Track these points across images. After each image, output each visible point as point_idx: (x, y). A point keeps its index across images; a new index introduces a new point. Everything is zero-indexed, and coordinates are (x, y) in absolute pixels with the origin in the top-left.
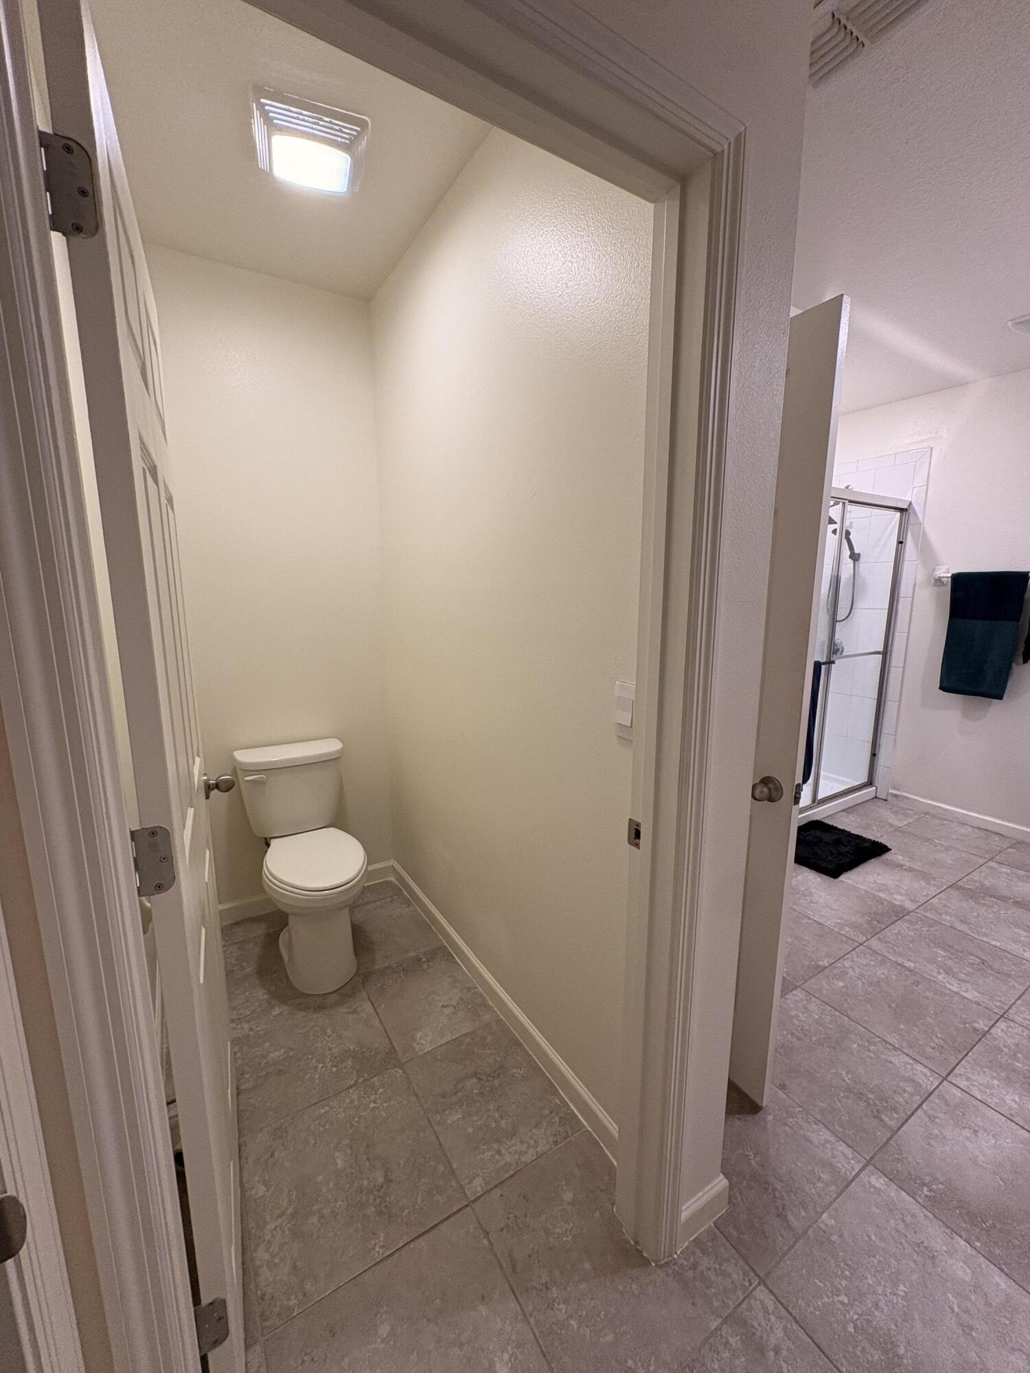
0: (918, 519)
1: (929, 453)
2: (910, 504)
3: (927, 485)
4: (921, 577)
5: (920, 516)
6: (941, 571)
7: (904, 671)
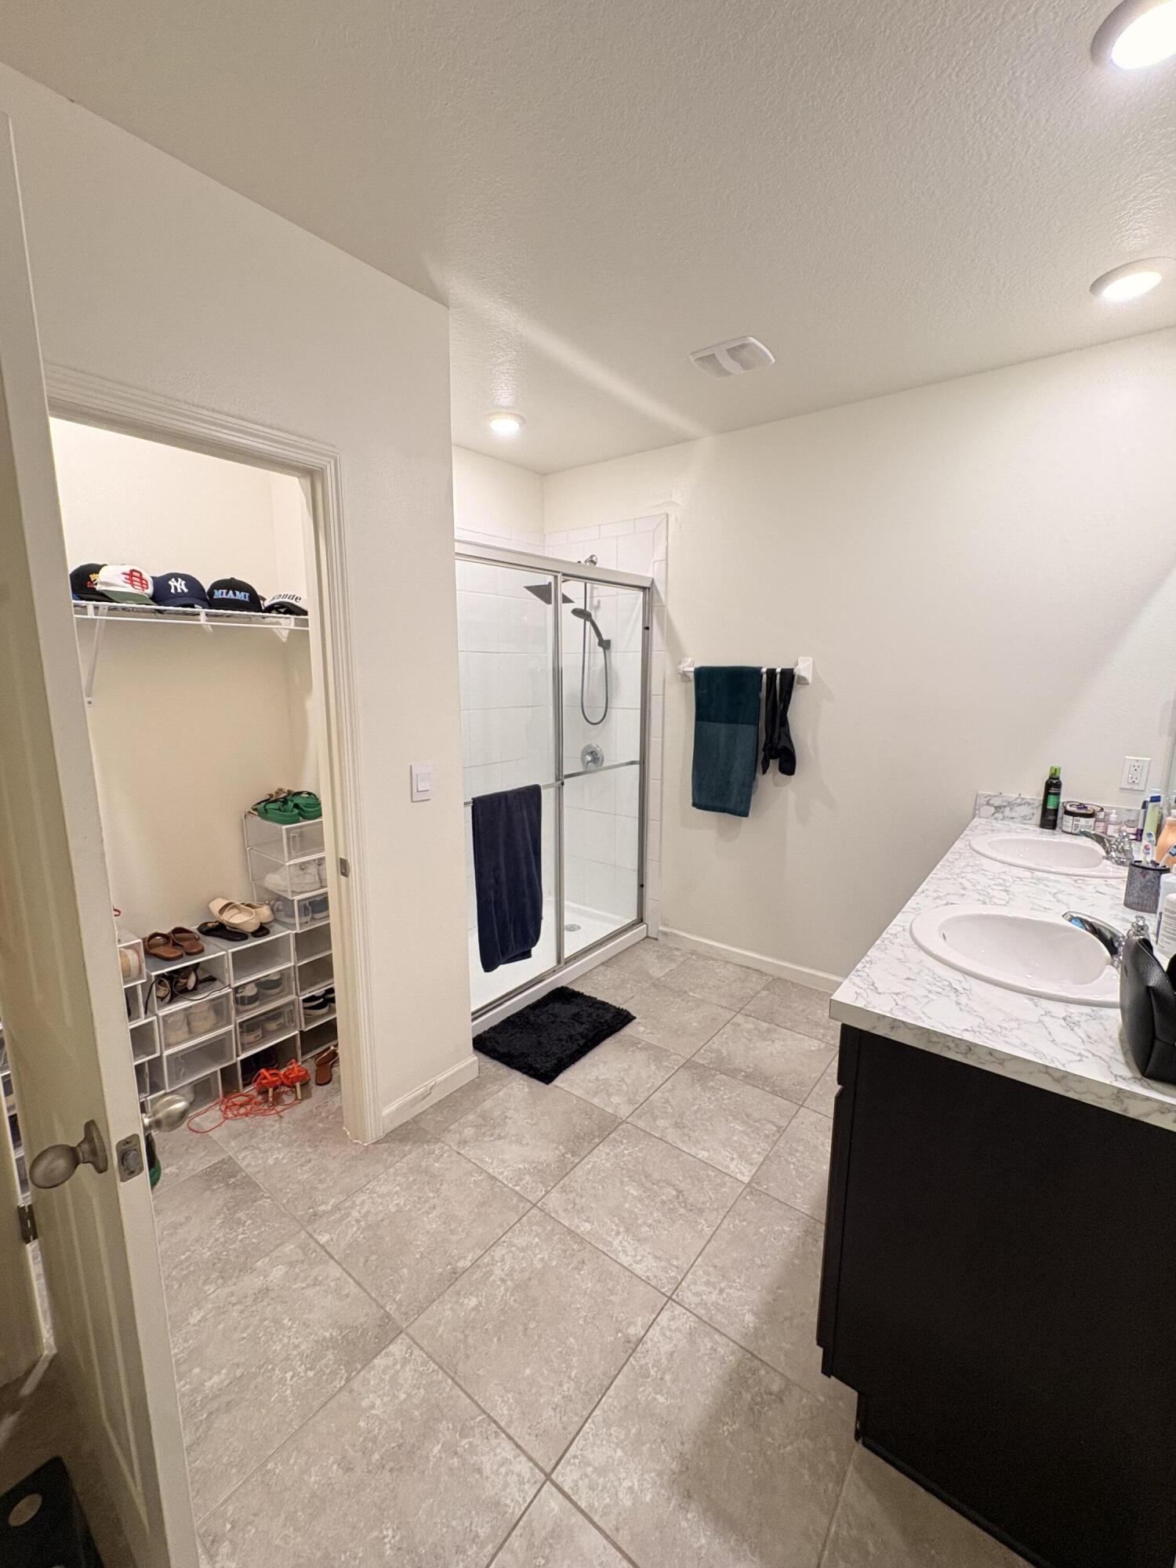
0: (661, 600)
1: (665, 521)
2: (653, 581)
3: (667, 560)
4: (669, 672)
5: (663, 596)
6: (685, 665)
7: (662, 783)
